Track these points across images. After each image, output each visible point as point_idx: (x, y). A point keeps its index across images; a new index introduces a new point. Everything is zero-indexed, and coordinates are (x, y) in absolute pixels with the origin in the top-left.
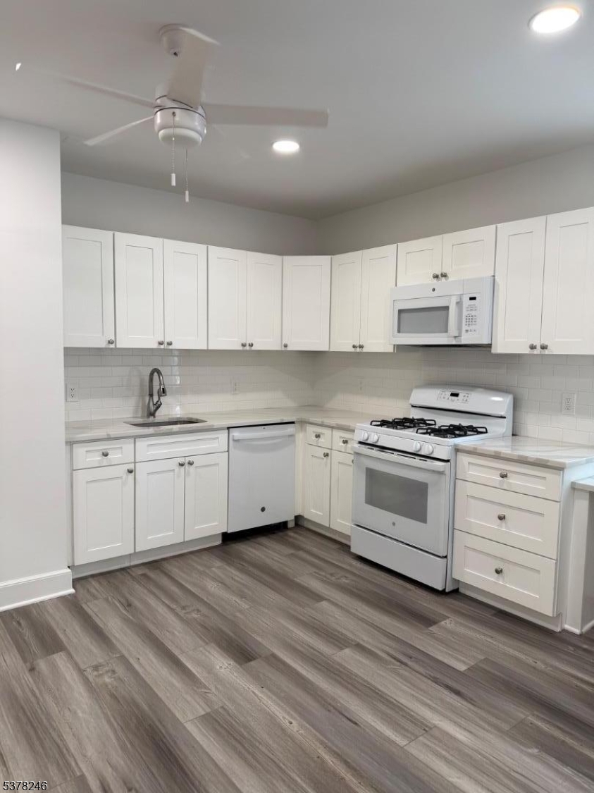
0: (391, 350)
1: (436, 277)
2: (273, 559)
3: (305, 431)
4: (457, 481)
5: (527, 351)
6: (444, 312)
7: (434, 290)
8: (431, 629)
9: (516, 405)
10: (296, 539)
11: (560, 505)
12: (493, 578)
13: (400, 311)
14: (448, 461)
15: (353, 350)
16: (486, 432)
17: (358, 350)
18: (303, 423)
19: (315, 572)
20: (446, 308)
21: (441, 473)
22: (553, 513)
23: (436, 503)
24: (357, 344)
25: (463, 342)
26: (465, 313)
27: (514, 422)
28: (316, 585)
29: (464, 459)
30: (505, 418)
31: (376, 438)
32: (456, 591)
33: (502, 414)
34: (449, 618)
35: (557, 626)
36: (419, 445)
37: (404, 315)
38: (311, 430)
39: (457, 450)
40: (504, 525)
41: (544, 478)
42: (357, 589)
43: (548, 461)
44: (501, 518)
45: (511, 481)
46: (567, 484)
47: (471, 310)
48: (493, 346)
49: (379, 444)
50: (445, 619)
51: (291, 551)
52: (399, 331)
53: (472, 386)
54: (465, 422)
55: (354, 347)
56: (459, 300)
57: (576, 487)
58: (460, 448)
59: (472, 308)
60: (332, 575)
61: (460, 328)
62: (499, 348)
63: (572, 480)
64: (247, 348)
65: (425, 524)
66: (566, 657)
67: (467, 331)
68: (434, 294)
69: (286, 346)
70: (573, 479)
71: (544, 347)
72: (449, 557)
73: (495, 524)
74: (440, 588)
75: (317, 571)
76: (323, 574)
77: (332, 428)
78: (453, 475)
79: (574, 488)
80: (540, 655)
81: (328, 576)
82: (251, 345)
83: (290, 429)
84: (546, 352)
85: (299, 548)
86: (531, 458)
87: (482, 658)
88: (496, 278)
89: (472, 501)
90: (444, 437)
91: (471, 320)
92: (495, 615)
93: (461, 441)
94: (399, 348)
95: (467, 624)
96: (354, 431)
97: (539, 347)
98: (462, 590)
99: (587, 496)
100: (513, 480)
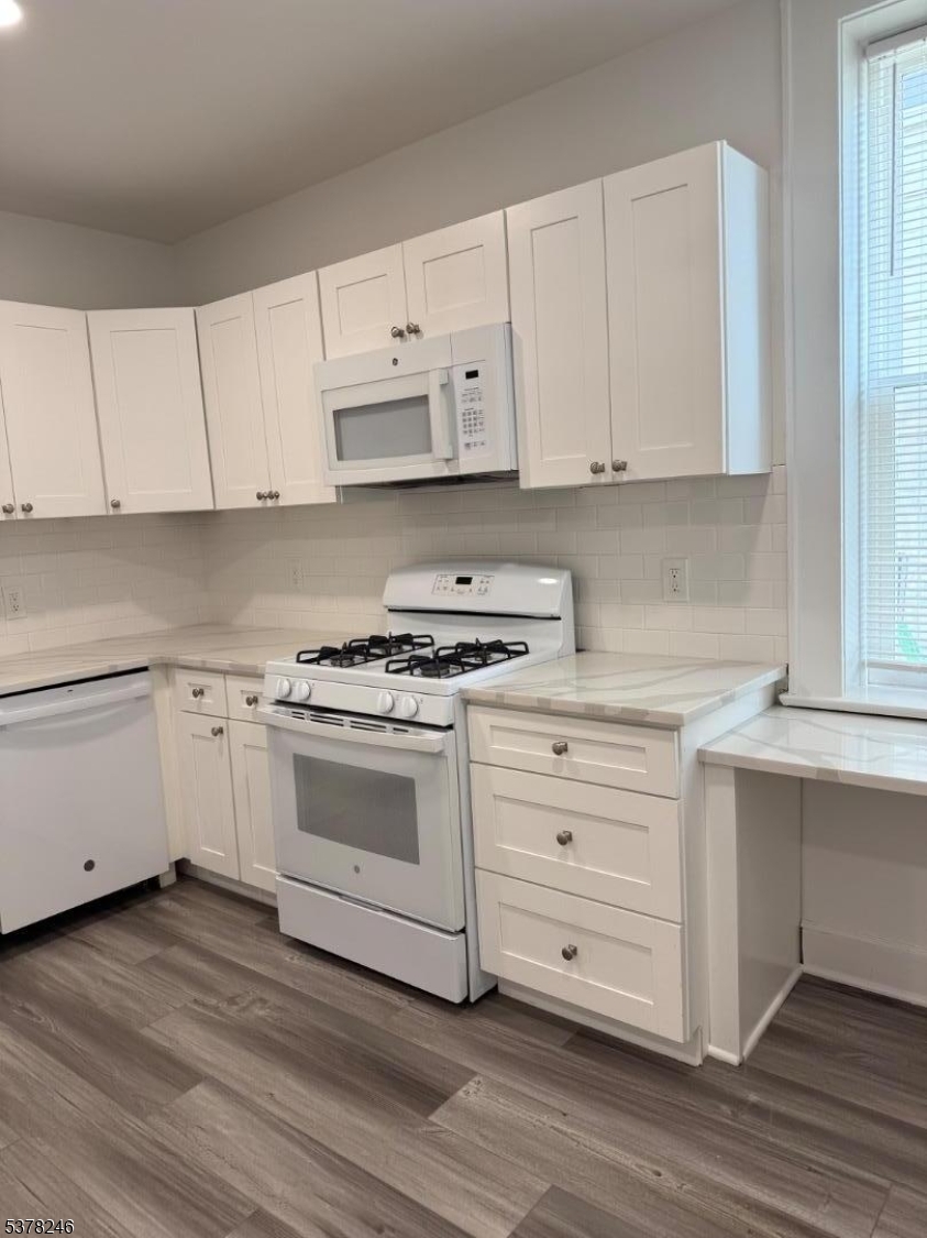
0: (331, 497)
1: (399, 334)
2: (105, 981)
3: (174, 683)
4: (471, 765)
5: (587, 478)
6: (419, 410)
7: (395, 361)
8: (432, 1118)
9: (578, 590)
10: (174, 915)
11: (679, 805)
12: (560, 967)
13: (338, 414)
14: (450, 727)
15: (259, 504)
16: (527, 652)
17: (270, 503)
18: (167, 667)
19: (196, 1001)
20: (424, 399)
21: (439, 755)
22: (665, 821)
23: (434, 818)
24: (265, 490)
25: (464, 470)
26: (460, 408)
27: (577, 624)
28: (188, 1039)
29: (481, 719)
30: (559, 618)
31: (305, 689)
32: (493, 994)
33: (555, 611)
34: (474, 1073)
35: (694, 1055)
36: (389, 700)
37: (345, 422)
38: (185, 680)
39: (467, 701)
40: (570, 852)
41: (642, 750)
42: (280, 1030)
43: (646, 713)
44: (565, 840)
45: (575, 759)
46: (689, 756)
47: (472, 400)
48: (521, 475)
49: (313, 702)
50: (465, 1082)
51: (154, 950)
52: (340, 457)
53: (495, 559)
54: (485, 634)
55: (260, 497)
56: (446, 381)
57: (707, 760)
58: (470, 696)
59: (472, 396)
60: (232, 1001)
61: (454, 443)
62: (531, 480)
63: (698, 746)
64: (20, 515)
65: (416, 866)
66: (717, 1140)
67: (468, 445)
68: (396, 371)
69: (116, 505)
70: (700, 743)
71: (619, 468)
72: (470, 930)
73: (553, 854)
74: (457, 999)
75: (199, 996)
76: (214, 1002)
77: (225, 673)
78: (462, 754)
79: (705, 762)
80: (664, 1144)
81: (223, 1006)
82: (27, 509)
83: (138, 684)
84: (625, 477)
85: (172, 938)
86: (614, 709)
87: (542, 1187)
88: (514, 326)
89: (505, 805)
90: (439, 676)
91: (474, 421)
92: (569, 1045)
93: (474, 681)
94: (349, 491)
95: (510, 1083)
96: (262, 676)
97: (609, 468)
98: (502, 990)
99: (731, 777)
100: (579, 757)
